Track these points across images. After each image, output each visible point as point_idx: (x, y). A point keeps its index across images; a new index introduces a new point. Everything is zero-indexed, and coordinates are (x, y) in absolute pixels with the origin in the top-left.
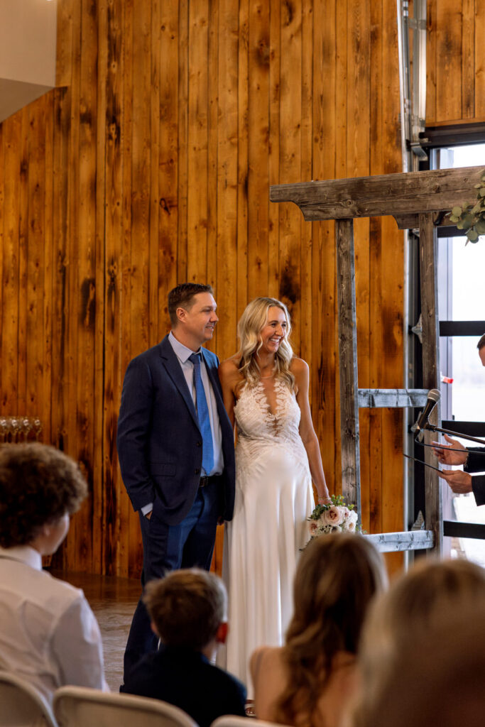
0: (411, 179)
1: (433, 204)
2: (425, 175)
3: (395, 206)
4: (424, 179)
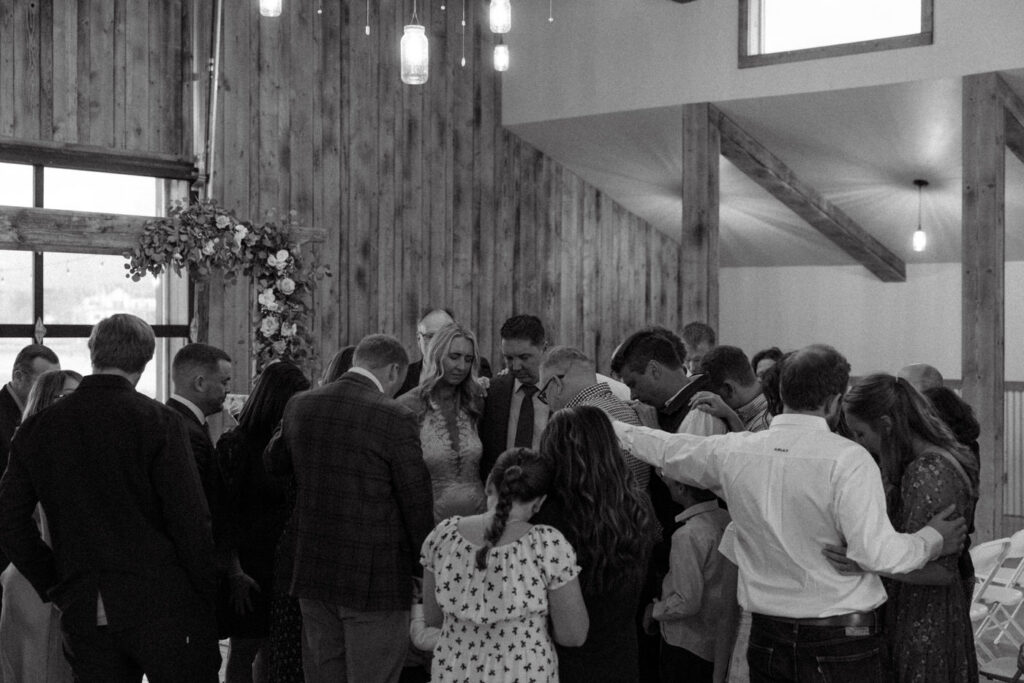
0: (78, 217)
2: (92, 216)
3: (60, 239)
4: (90, 219)
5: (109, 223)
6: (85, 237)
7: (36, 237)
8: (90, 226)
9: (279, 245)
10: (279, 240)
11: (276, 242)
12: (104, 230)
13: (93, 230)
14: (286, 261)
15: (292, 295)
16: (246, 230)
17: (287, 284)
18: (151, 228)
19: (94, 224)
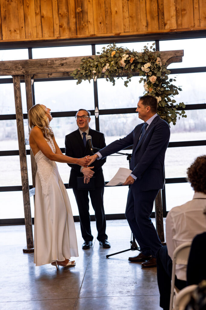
0: (50, 61)
1: (60, 69)
2: (56, 59)
3: (43, 70)
4: (56, 61)
5: (65, 61)
6: (54, 68)
7: (33, 71)
9: (147, 60)
10: (146, 58)
11: (144, 59)
12: (62, 65)
13: (57, 65)
14: (149, 68)
15: (155, 83)
16: (127, 56)
17: (153, 79)
18: (84, 61)
19: (58, 63)
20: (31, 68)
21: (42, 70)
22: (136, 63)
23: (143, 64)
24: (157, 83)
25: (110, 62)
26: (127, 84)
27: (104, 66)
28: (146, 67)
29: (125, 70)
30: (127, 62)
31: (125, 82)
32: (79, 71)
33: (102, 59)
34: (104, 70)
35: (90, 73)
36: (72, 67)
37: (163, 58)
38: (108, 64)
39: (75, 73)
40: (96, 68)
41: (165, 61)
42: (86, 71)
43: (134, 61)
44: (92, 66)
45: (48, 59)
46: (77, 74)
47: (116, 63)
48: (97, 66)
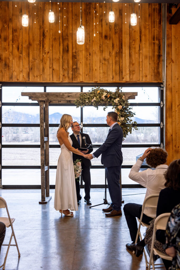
1: (67, 99)
2: (66, 93)
4: (65, 94)
5: (70, 95)
6: (64, 98)
8: (65, 96)
9: (117, 97)
10: (117, 95)
11: (116, 96)
12: (69, 96)
13: (66, 96)
14: (118, 101)
15: (121, 110)
16: (106, 94)
17: (120, 107)
18: (81, 95)
19: (66, 95)
20: (50, 97)
21: (57, 98)
22: (111, 98)
23: (115, 98)
24: (122, 110)
25: (96, 96)
26: (105, 109)
27: (93, 99)
28: (116, 101)
29: (104, 101)
30: (106, 97)
31: (104, 108)
32: (78, 100)
33: (92, 94)
34: (93, 101)
35: (84, 102)
36: (74, 98)
37: (126, 96)
38: (95, 98)
39: (76, 101)
40: (88, 99)
41: (127, 97)
42: (82, 101)
43: (110, 96)
44: (86, 98)
45: (61, 93)
46: (77, 102)
47: (100, 97)
48: (89, 98)
